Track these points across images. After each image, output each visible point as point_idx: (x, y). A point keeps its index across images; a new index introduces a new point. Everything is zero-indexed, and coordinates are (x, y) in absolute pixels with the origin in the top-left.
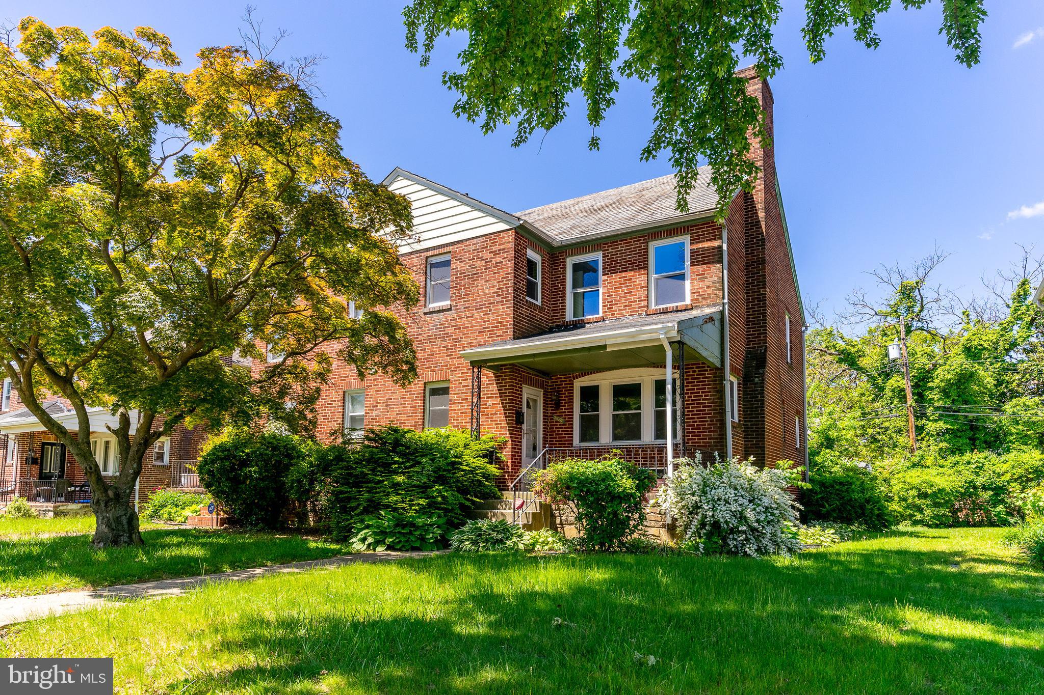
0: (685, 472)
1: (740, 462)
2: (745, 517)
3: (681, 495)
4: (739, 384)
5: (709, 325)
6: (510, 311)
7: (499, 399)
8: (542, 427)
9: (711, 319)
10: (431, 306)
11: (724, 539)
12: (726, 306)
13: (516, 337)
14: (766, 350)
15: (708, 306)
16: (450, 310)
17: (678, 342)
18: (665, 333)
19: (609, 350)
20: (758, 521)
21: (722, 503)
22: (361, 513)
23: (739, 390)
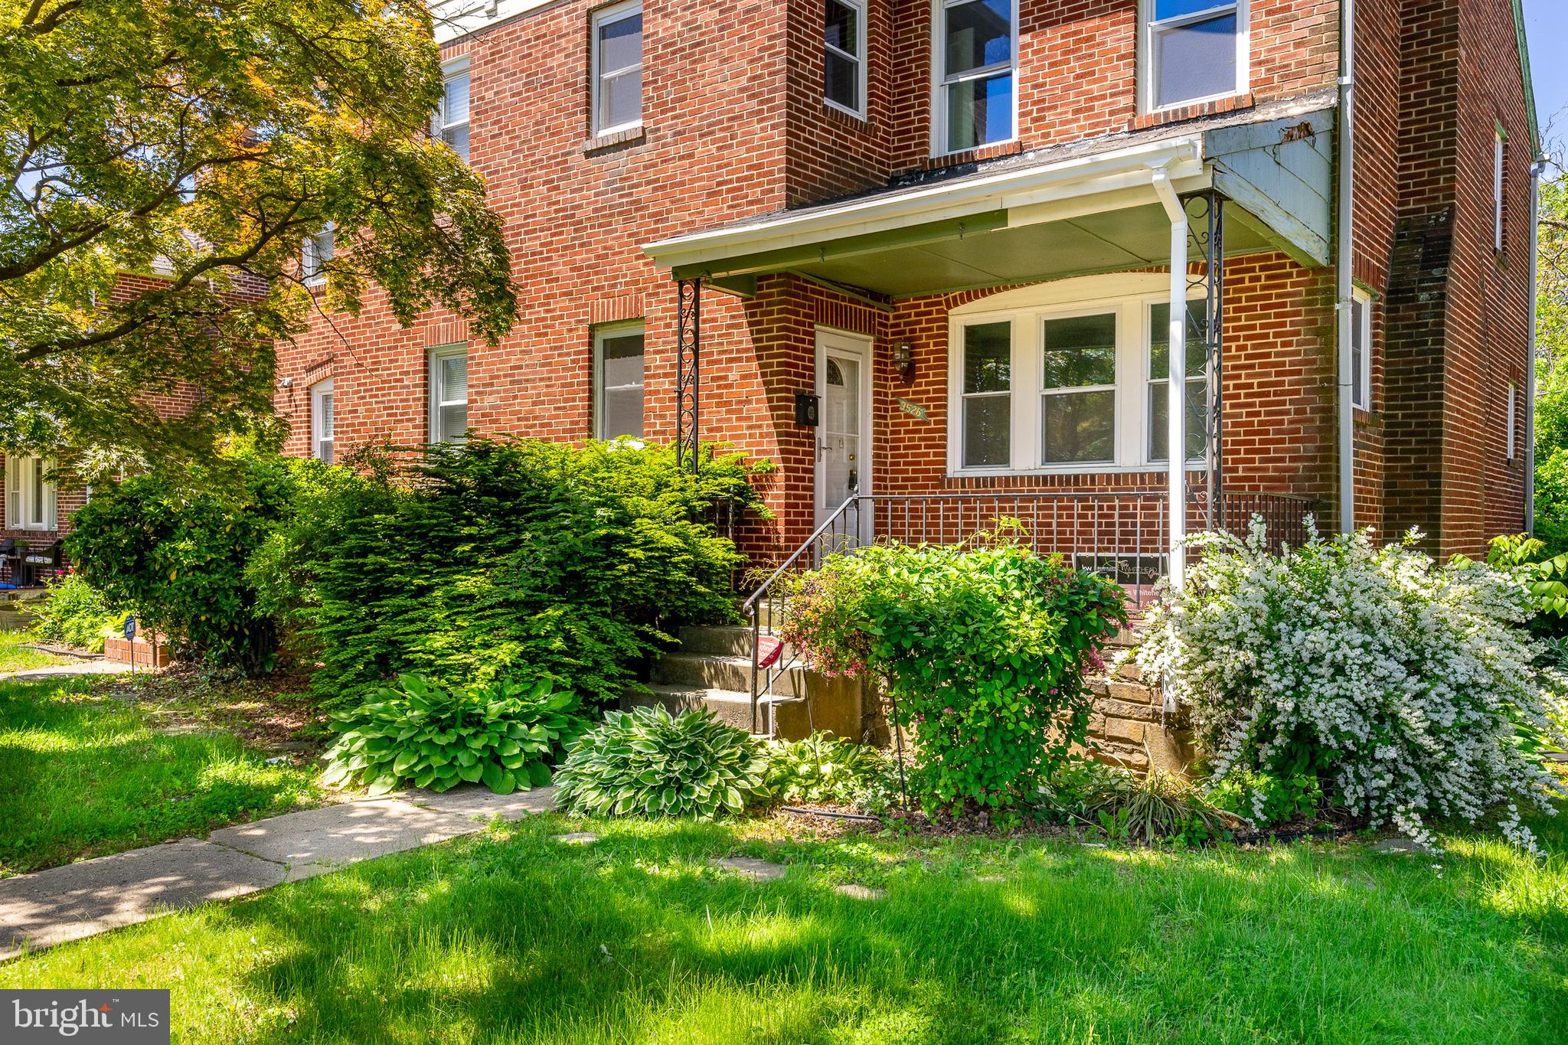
0: (1214, 570)
1: (1378, 544)
2: (1394, 716)
3: (1203, 643)
4: (1376, 308)
5: (1300, 146)
6: (779, 136)
7: (755, 364)
8: (870, 429)
9: (1305, 129)
10: (602, 133)
11: (1328, 776)
12: (1349, 96)
13: (792, 205)
14: (1451, 216)
15: (1297, 97)
16: (641, 140)
17: (1207, 194)
18: (1168, 168)
19: (1013, 223)
20: (1433, 730)
21: (1326, 671)
22: (361, 677)
23: (1375, 326)
